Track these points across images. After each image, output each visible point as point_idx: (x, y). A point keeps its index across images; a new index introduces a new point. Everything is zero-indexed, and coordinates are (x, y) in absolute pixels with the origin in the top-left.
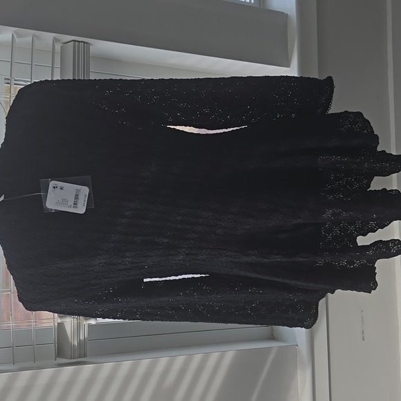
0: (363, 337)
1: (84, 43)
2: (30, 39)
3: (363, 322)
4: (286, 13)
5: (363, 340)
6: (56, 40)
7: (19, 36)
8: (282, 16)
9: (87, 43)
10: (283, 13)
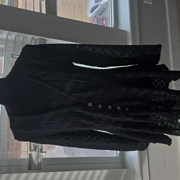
0: (165, 167)
1: (44, 39)
2: (22, 38)
3: (164, 161)
4: (126, 30)
5: (165, 169)
6: (33, 39)
7: (18, 37)
8: (125, 32)
9: (45, 40)
10: (125, 31)
